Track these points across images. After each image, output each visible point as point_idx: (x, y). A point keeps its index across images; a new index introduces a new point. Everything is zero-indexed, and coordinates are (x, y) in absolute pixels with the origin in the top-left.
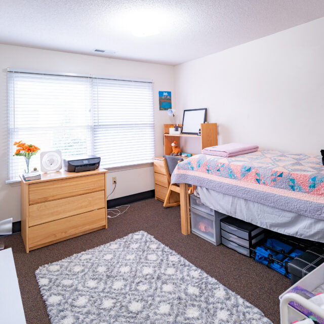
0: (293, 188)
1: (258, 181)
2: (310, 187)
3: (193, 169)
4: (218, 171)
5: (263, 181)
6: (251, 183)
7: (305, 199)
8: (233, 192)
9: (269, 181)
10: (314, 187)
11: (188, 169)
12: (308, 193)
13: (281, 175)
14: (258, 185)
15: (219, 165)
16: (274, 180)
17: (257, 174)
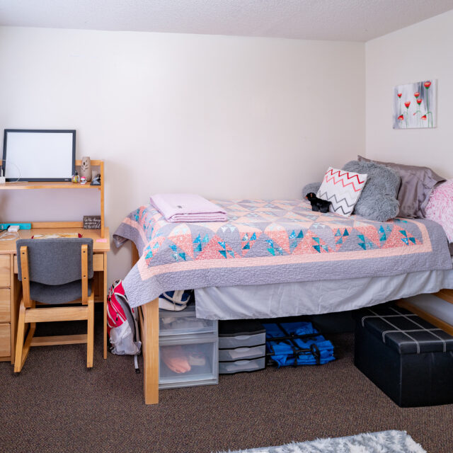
0: (363, 246)
1: (317, 248)
2: (381, 240)
3: (183, 256)
4: (245, 248)
5: (324, 247)
6: (307, 255)
7: (380, 256)
8: (279, 278)
9: (332, 245)
10: (385, 239)
11: (174, 260)
12: (380, 247)
13: (346, 233)
14: (318, 254)
15: (247, 238)
16: (340, 242)
17: (314, 238)
